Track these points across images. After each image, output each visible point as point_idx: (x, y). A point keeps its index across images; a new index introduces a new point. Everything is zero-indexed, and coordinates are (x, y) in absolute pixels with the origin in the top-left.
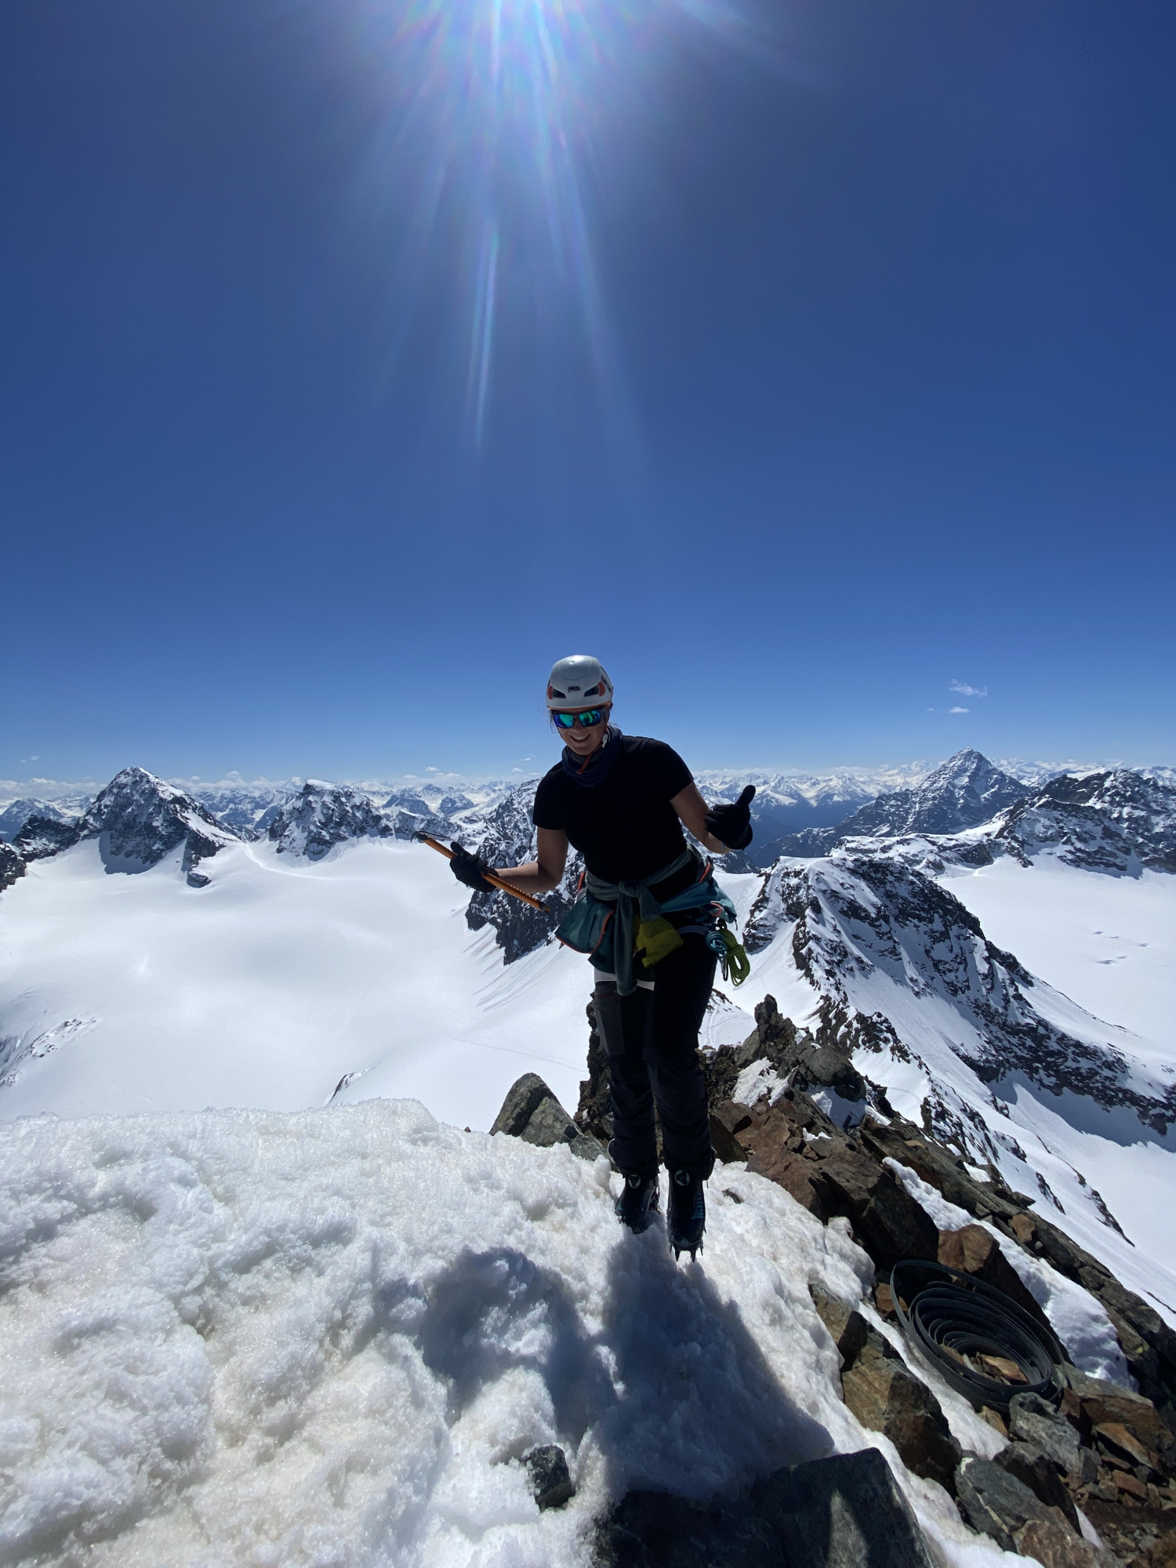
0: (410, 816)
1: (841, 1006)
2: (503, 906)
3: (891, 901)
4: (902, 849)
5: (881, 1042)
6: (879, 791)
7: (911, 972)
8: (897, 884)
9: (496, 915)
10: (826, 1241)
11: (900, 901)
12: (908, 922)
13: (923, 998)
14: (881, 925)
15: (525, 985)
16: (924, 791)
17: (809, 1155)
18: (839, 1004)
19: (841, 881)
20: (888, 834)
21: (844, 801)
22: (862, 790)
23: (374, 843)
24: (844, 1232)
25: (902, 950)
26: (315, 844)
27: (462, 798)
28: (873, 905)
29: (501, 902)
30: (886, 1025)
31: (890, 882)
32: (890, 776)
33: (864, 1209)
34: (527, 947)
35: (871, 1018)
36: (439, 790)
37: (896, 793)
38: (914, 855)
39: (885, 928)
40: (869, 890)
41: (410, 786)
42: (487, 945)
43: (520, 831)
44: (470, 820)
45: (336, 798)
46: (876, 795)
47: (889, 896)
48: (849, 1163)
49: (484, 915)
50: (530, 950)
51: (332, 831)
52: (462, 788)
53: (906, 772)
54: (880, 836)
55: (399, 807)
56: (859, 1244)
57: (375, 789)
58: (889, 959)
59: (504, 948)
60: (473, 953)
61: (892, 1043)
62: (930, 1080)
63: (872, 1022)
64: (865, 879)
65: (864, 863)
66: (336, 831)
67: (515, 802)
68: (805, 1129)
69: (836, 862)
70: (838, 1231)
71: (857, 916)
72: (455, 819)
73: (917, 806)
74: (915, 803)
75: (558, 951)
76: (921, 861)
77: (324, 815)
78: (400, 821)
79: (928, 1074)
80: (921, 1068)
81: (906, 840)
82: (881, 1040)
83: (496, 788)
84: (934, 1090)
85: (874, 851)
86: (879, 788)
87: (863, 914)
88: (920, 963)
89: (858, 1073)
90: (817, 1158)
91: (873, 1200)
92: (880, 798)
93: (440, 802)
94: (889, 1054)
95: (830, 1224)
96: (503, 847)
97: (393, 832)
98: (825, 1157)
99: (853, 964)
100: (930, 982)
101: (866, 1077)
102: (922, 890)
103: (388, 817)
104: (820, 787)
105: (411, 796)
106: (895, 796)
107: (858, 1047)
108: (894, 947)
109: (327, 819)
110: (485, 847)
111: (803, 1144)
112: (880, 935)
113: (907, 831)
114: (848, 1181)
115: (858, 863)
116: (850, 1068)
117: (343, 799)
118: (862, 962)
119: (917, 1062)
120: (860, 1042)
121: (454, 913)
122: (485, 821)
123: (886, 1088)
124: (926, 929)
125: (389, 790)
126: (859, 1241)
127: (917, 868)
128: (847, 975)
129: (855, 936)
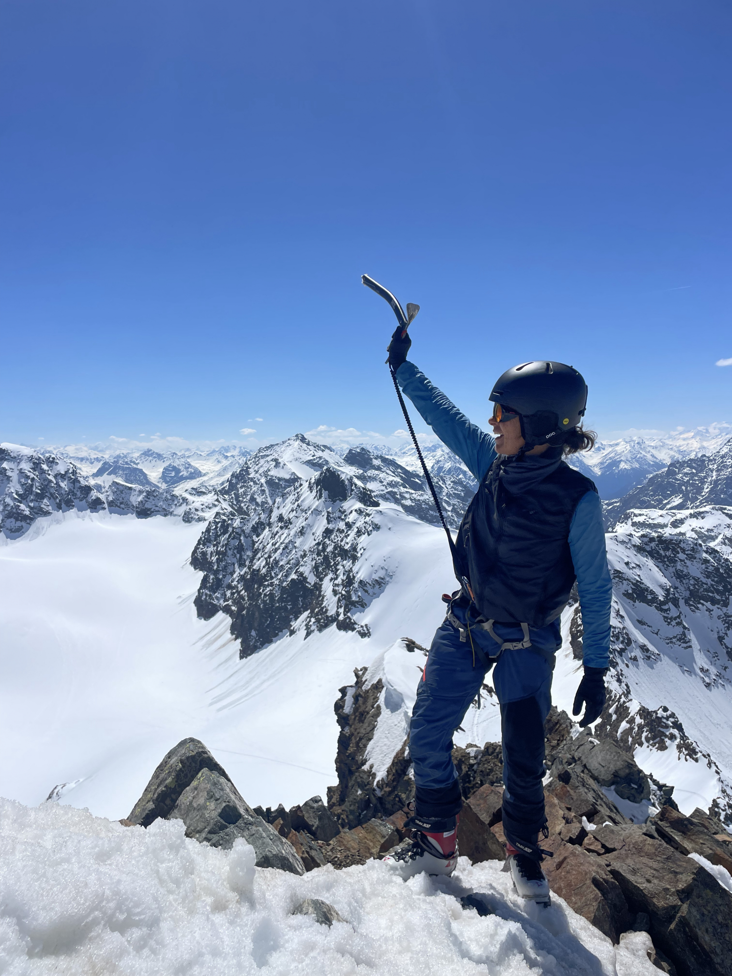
0: (126, 487)
1: (623, 699)
2: (238, 592)
3: (681, 581)
4: (695, 523)
5: (666, 740)
6: (672, 457)
7: (701, 660)
8: (688, 563)
9: (230, 602)
10: (618, 968)
11: (692, 582)
12: (700, 606)
13: (715, 690)
14: (669, 609)
15: (264, 681)
16: (723, 457)
17: (592, 847)
18: (620, 698)
19: (626, 560)
20: (680, 507)
21: (633, 469)
22: (653, 456)
23: (83, 518)
24: (642, 953)
25: (692, 636)
26: (12, 520)
27: (188, 466)
28: (661, 586)
29: (236, 587)
30: (672, 720)
31: (681, 560)
32: (684, 439)
33: (671, 919)
34: (266, 637)
35: (656, 712)
36: (159, 456)
37: (690, 460)
38: (708, 530)
39: (674, 612)
40: (657, 569)
41: (125, 452)
42: (220, 637)
43: (257, 505)
44: (198, 492)
45: (36, 465)
46: (668, 462)
47: (680, 576)
48: (650, 856)
49: (215, 602)
50: (270, 642)
51: (32, 505)
52: (187, 454)
53: (703, 435)
54: (671, 509)
55: (112, 476)
56: (663, 969)
57: (83, 454)
58: (678, 647)
59: (239, 640)
60: (203, 646)
61: (678, 740)
62: (720, 780)
63: (657, 718)
64: (652, 557)
65: (652, 540)
66: (37, 504)
67: (251, 470)
68: (584, 818)
69: (621, 538)
70: (634, 952)
71: (644, 599)
72: (179, 490)
73: (714, 473)
74: (712, 471)
75: (303, 642)
76: (717, 537)
77: (22, 485)
78: (114, 493)
79: (717, 773)
80: (710, 767)
81: (700, 513)
82: (666, 736)
83: (229, 454)
84: (724, 791)
85: (665, 526)
86: (672, 453)
87: (649, 597)
88: (712, 651)
89: (640, 771)
90: (603, 851)
91: (685, 907)
92: (672, 465)
93: (161, 470)
94: (675, 752)
95: (622, 942)
96: (237, 523)
97: (106, 505)
98: (614, 850)
99: (637, 653)
100: (723, 672)
101: (651, 775)
102: (717, 569)
103: (99, 488)
104: (606, 452)
105: (127, 463)
106: (690, 463)
107: (641, 744)
108: (684, 634)
109: (26, 490)
110: (216, 523)
111: (583, 833)
112: (668, 620)
113: (701, 503)
114: (649, 881)
115: (646, 540)
116: (631, 766)
117: (45, 467)
118: (648, 650)
119: (706, 761)
120: (643, 739)
121: (180, 600)
122: (216, 493)
123: (673, 788)
124: (720, 613)
125: (99, 455)
126: (664, 964)
127: (712, 544)
128: (630, 665)
129: (640, 622)
